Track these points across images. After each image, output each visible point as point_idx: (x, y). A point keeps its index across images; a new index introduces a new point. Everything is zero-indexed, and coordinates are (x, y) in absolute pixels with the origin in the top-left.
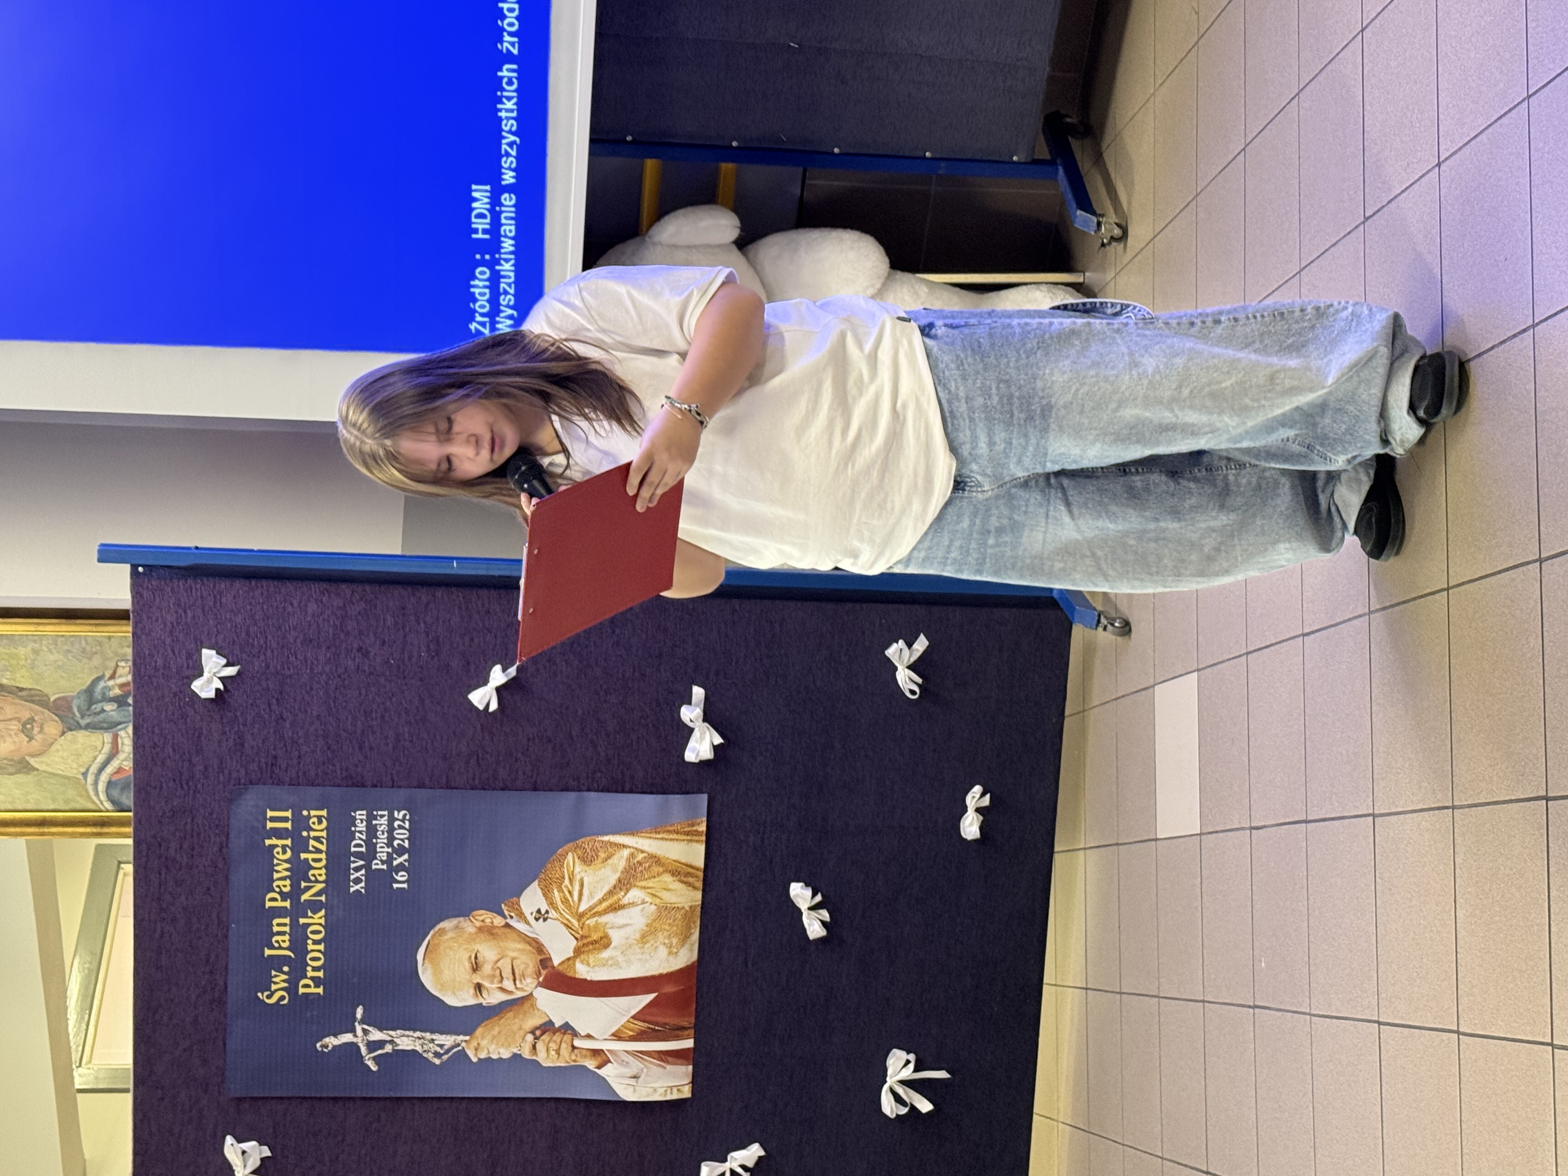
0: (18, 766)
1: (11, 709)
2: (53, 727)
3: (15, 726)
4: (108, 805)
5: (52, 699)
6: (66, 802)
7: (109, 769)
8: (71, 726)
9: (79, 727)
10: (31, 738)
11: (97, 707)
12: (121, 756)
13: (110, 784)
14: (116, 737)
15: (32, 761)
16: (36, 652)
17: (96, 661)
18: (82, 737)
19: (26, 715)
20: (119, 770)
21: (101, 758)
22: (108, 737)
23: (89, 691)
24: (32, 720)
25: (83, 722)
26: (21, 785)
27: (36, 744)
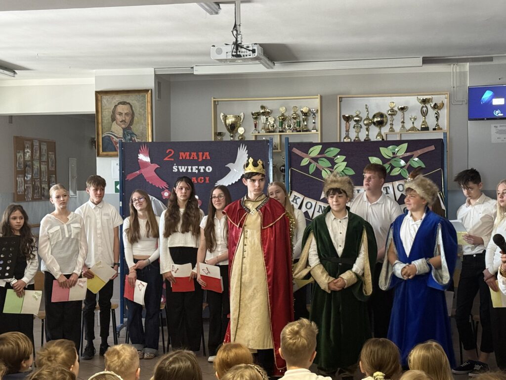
0: (113, 119)
1: (128, 119)
2: (123, 126)
3: (124, 119)
4: (104, 136)
5: (131, 127)
7: (113, 136)
8: (124, 129)
10: (121, 122)
11: (129, 135)
13: (109, 136)
15: (115, 122)
18: (122, 131)
19: (127, 121)
20: (113, 139)
21: (116, 135)
22: (121, 136)
23: (133, 134)
25: (125, 132)
26: (108, 119)
27: (119, 123)
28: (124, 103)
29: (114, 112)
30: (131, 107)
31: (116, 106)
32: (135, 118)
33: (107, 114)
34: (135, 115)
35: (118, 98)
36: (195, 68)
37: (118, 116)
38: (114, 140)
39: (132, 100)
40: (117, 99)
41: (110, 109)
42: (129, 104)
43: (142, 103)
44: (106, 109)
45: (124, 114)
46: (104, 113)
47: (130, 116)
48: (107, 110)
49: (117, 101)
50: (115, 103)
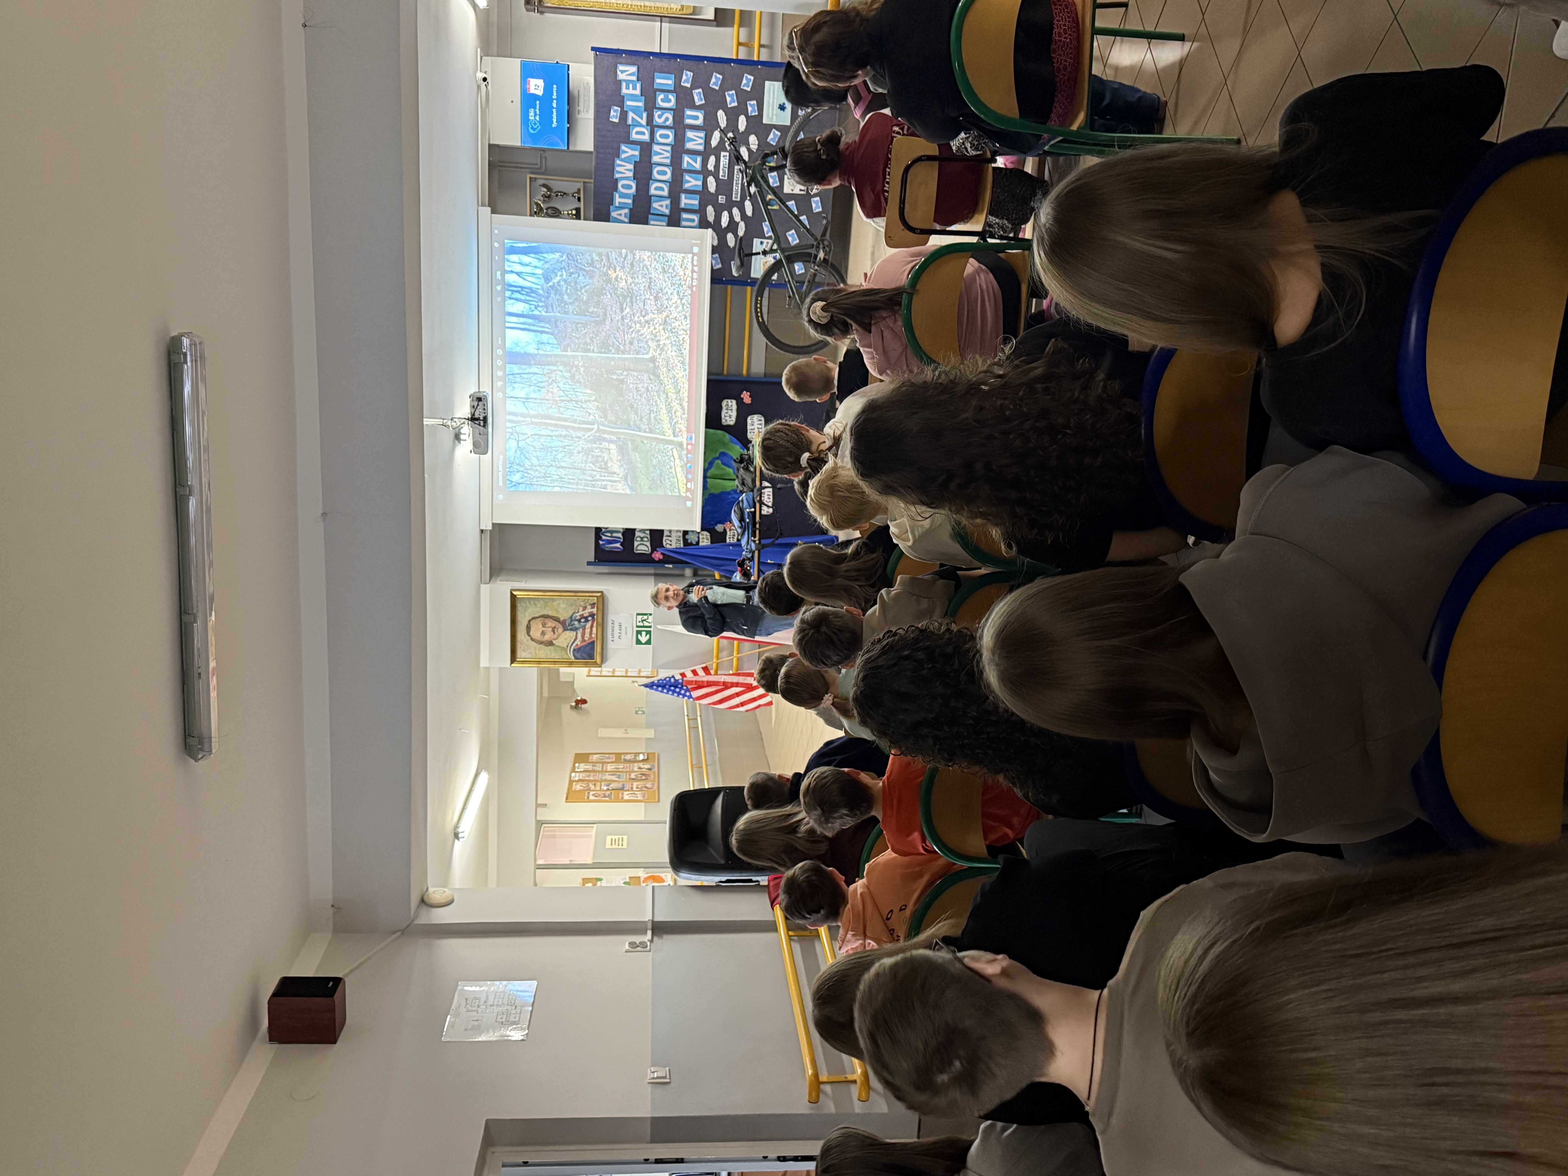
0: (550, 643)
1: (550, 623)
2: (560, 630)
3: (550, 629)
4: (573, 658)
5: (562, 619)
6: (562, 656)
7: (574, 645)
8: (565, 629)
9: (567, 630)
10: (554, 633)
11: (573, 623)
12: (578, 640)
13: (574, 650)
14: (577, 633)
15: (554, 642)
16: (559, 604)
17: (574, 607)
18: (567, 632)
19: (554, 625)
20: (577, 645)
21: (572, 641)
22: (574, 633)
23: (571, 617)
24: (555, 627)
25: (569, 628)
26: (550, 650)
27: (556, 636)
28: (528, 628)
29: (541, 643)
30: (534, 618)
31: (532, 639)
32: (550, 613)
33: (544, 652)
34: (545, 612)
35: (521, 635)
36: (481, 528)
37: (547, 637)
38: (579, 643)
39: (525, 616)
40: (523, 637)
41: (535, 648)
42: (529, 621)
43: (530, 603)
44: (536, 654)
45: (544, 629)
46: (541, 656)
47: (547, 620)
48: (537, 652)
49: (525, 637)
50: (527, 641)
